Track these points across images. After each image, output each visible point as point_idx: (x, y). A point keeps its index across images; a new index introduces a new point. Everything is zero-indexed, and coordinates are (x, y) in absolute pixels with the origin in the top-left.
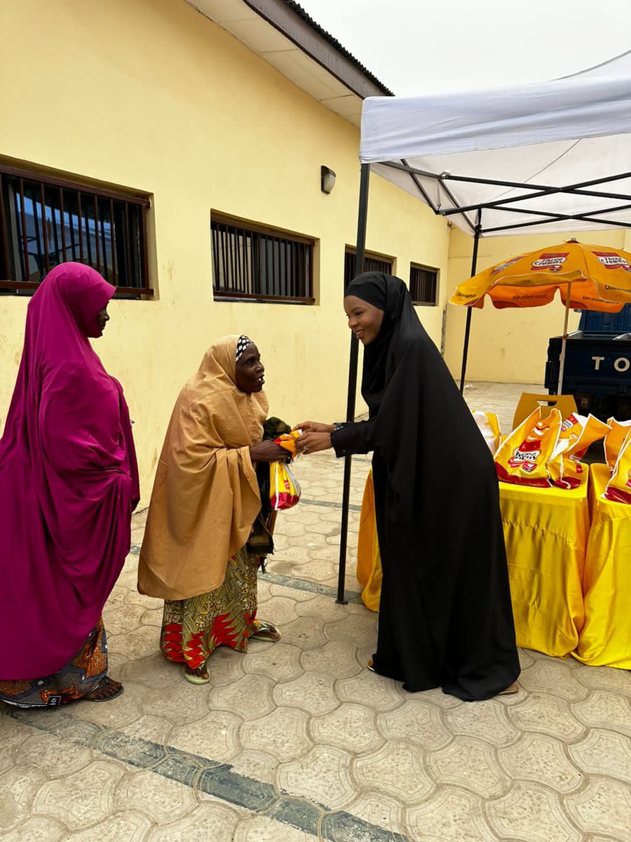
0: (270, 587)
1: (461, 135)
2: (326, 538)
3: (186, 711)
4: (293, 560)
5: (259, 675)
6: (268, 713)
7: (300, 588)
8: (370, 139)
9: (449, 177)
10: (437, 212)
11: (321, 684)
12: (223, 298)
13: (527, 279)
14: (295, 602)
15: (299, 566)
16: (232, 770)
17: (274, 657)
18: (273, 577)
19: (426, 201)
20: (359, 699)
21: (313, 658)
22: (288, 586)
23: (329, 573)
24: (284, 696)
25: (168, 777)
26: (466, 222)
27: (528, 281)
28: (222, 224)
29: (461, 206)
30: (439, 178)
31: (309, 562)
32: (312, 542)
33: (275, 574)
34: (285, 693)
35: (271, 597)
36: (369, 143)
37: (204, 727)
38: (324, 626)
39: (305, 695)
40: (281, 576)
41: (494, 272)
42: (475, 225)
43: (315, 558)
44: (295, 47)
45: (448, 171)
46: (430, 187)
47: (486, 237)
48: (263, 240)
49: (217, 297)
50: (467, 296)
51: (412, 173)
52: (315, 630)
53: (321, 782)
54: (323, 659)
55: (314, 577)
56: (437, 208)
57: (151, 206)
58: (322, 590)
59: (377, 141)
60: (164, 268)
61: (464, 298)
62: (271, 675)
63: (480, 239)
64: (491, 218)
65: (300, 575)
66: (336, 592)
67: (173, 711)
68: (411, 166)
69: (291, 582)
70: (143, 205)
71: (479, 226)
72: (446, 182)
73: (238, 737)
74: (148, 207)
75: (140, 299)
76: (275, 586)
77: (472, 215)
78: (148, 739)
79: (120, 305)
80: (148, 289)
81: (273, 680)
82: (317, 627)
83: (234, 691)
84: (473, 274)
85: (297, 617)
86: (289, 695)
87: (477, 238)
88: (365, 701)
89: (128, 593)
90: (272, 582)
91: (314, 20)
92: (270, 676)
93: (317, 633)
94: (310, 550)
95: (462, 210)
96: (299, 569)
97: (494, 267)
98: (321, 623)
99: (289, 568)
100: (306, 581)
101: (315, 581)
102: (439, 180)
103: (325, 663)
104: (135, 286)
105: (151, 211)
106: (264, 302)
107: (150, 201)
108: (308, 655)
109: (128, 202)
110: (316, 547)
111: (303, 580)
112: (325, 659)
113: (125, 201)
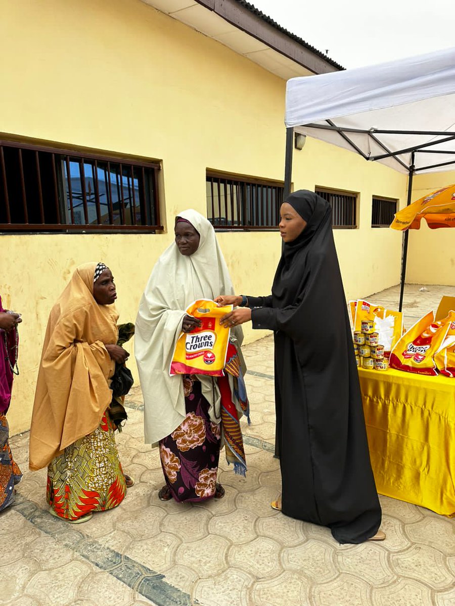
1: (359, 99)
3: (145, 531)
5: (203, 508)
6: (201, 538)
7: (249, 444)
8: (293, 109)
9: (377, 131)
10: (368, 159)
11: (246, 520)
12: (223, 230)
13: (447, 207)
15: (253, 427)
16: (164, 580)
19: (356, 151)
20: (271, 534)
21: (245, 499)
24: (216, 526)
25: (119, 578)
26: (399, 164)
27: (448, 209)
28: (213, 177)
29: (392, 152)
30: (369, 133)
31: (262, 424)
32: (267, 409)
34: (218, 524)
36: (292, 112)
37: (153, 544)
38: (260, 475)
39: (232, 527)
41: (424, 202)
42: (408, 166)
43: (266, 421)
44: (266, 47)
45: (375, 127)
46: (359, 140)
48: (249, 187)
50: (404, 223)
51: (340, 131)
52: (252, 477)
53: (226, 597)
54: (253, 500)
55: (262, 436)
56: (367, 156)
57: (161, 168)
58: (265, 446)
59: (297, 110)
60: (171, 211)
61: (401, 224)
63: (414, 177)
64: (421, 160)
65: (253, 434)
67: (136, 529)
68: (337, 126)
70: (155, 168)
71: (413, 166)
72: (374, 135)
73: (175, 554)
74: (159, 169)
75: (155, 234)
77: (405, 157)
78: (113, 548)
79: (138, 238)
80: (160, 226)
81: (212, 513)
82: (255, 475)
84: (409, 203)
86: (220, 526)
87: (411, 175)
88: (276, 537)
89: (130, 439)
92: (210, 510)
93: (254, 479)
94: (265, 415)
95: (392, 155)
96: (252, 429)
97: (424, 198)
98: (258, 472)
99: (246, 428)
100: (255, 439)
101: (262, 439)
102: (369, 134)
103: (254, 503)
104: (151, 225)
105: (161, 171)
106: (249, 231)
107: (161, 165)
108: (242, 496)
109: (144, 167)
110: (270, 412)
111: (253, 438)
112: (254, 500)
113: (142, 167)
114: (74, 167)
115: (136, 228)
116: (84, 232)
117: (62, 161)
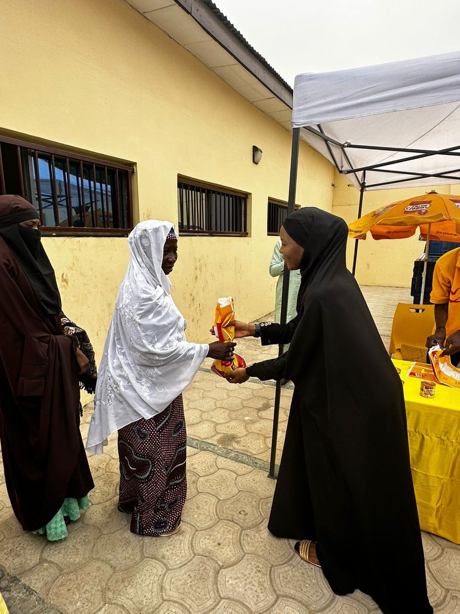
0: (216, 459)
1: (381, 99)
2: (258, 413)
3: (142, 601)
4: (233, 433)
5: (206, 557)
6: (212, 606)
7: (239, 462)
8: (301, 107)
9: (350, 146)
10: (341, 172)
11: (259, 571)
12: (186, 234)
13: (401, 220)
14: (236, 475)
15: (239, 439)
17: (219, 536)
18: (218, 450)
20: (293, 592)
21: (251, 539)
22: (230, 459)
23: (262, 447)
24: (227, 584)
26: (357, 180)
27: (402, 222)
28: (185, 184)
29: (354, 168)
30: (342, 146)
31: (246, 435)
32: (248, 416)
33: (220, 446)
34: (228, 581)
35: (217, 469)
36: (300, 110)
38: (260, 501)
39: (246, 584)
40: (224, 448)
41: (375, 215)
42: (361, 183)
43: (250, 431)
44: (236, 62)
45: (349, 141)
46: (337, 152)
47: (368, 190)
48: (214, 195)
49: (182, 234)
50: (356, 232)
51: (326, 140)
52: (253, 506)
54: (260, 540)
55: (250, 450)
56: (340, 169)
57: (135, 171)
58: (256, 463)
59: (307, 109)
60: (144, 214)
61: (353, 233)
62: (217, 557)
63: (364, 192)
64: (372, 177)
65: (241, 448)
66: (269, 467)
67: (131, 600)
68: (326, 135)
69: (233, 454)
70: (129, 171)
71: (364, 183)
72: (346, 149)
74: (133, 172)
76: (220, 459)
77: (359, 174)
79: (112, 242)
81: (218, 564)
82: (254, 503)
83: (185, 577)
84: (359, 217)
85: (237, 491)
86: (232, 585)
87: (362, 191)
88: (299, 595)
89: (110, 460)
90: (218, 454)
91: (249, 43)
92: (216, 559)
93: (254, 509)
94: (247, 423)
95: (354, 171)
96: (238, 442)
97: (374, 212)
98: (257, 499)
99: (231, 441)
100: (244, 454)
101: (251, 454)
102: (342, 148)
103: (261, 544)
104: (124, 228)
105: (135, 176)
106: (214, 236)
107: (135, 168)
108: (247, 535)
109: (118, 169)
110: (251, 421)
111: (242, 453)
112: (262, 540)
113: (116, 168)
114: (43, 165)
115: (108, 231)
116: (54, 234)
117: (29, 157)
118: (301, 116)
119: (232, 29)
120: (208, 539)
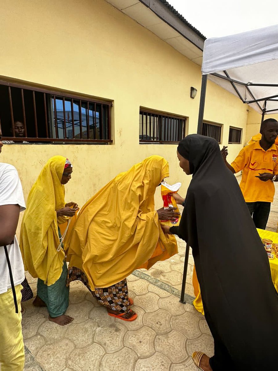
0: (148, 285)
1: (262, 52)
2: (180, 258)
4: (162, 269)
5: (131, 349)
7: (162, 289)
8: (208, 61)
9: (252, 85)
10: (244, 102)
11: (163, 365)
14: (159, 298)
15: (165, 274)
17: (141, 336)
18: (151, 279)
19: (238, 96)
21: (161, 342)
22: (157, 286)
23: (179, 281)
26: (259, 107)
28: (144, 112)
29: (256, 99)
30: (246, 85)
31: (170, 272)
32: (173, 259)
33: (152, 277)
34: (142, 368)
35: (148, 291)
36: (207, 63)
38: (171, 317)
40: (155, 279)
42: (263, 109)
43: (173, 269)
44: (179, 35)
45: (251, 82)
46: (241, 90)
47: (268, 114)
48: (164, 118)
49: (141, 142)
51: (232, 82)
52: (166, 320)
54: (167, 343)
55: (171, 282)
56: (244, 100)
57: (113, 105)
58: (173, 291)
59: (211, 62)
60: (118, 131)
62: (137, 350)
63: (265, 115)
64: (271, 105)
65: (166, 280)
66: (180, 294)
67: (81, 368)
68: (231, 78)
69: (159, 283)
70: (109, 105)
71: (265, 109)
72: (249, 87)
74: (112, 106)
75: (108, 144)
76: (151, 285)
77: (262, 103)
79: (97, 147)
80: (110, 140)
81: (137, 355)
82: (167, 318)
83: (116, 360)
85: (158, 308)
87: (263, 114)
90: (150, 282)
91: (188, 22)
92: (136, 352)
93: (167, 322)
94: (172, 264)
95: (256, 101)
96: (164, 276)
98: (170, 315)
99: (160, 274)
100: (166, 284)
101: (171, 285)
102: (246, 86)
103: (167, 347)
104: (106, 139)
105: (113, 107)
106: (163, 144)
107: (113, 103)
108: (159, 339)
109: (103, 104)
110: (175, 262)
111: (165, 283)
112: (168, 344)
113: (101, 104)
114: (59, 103)
115: (96, 141)
116: (64, 143)
117: (51, 99)
118: (208, 67)
119: (177, 14)
120: (134, 337)
